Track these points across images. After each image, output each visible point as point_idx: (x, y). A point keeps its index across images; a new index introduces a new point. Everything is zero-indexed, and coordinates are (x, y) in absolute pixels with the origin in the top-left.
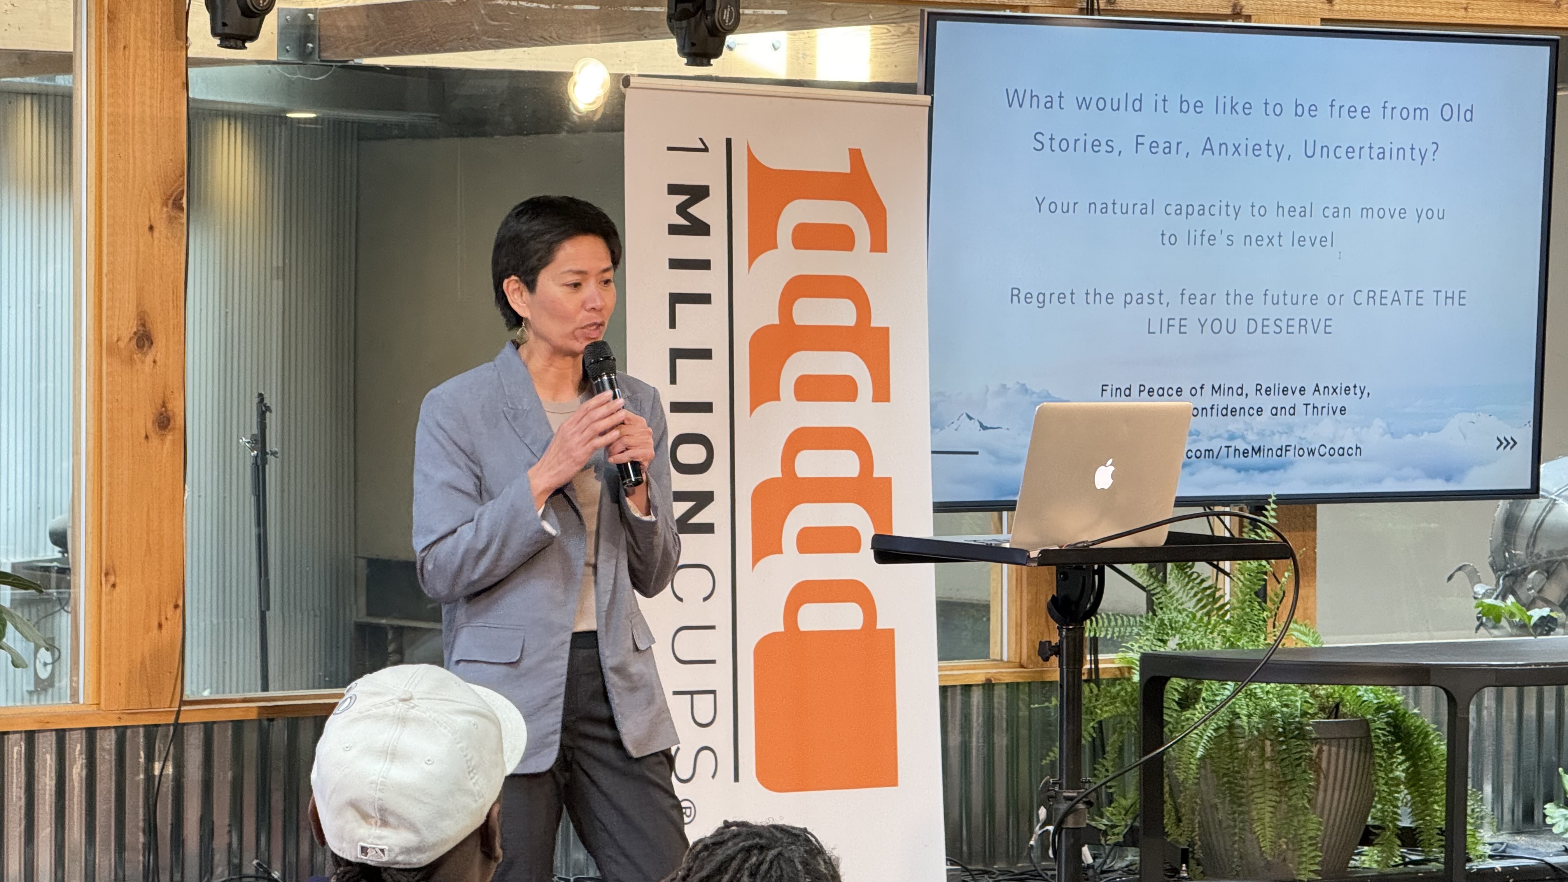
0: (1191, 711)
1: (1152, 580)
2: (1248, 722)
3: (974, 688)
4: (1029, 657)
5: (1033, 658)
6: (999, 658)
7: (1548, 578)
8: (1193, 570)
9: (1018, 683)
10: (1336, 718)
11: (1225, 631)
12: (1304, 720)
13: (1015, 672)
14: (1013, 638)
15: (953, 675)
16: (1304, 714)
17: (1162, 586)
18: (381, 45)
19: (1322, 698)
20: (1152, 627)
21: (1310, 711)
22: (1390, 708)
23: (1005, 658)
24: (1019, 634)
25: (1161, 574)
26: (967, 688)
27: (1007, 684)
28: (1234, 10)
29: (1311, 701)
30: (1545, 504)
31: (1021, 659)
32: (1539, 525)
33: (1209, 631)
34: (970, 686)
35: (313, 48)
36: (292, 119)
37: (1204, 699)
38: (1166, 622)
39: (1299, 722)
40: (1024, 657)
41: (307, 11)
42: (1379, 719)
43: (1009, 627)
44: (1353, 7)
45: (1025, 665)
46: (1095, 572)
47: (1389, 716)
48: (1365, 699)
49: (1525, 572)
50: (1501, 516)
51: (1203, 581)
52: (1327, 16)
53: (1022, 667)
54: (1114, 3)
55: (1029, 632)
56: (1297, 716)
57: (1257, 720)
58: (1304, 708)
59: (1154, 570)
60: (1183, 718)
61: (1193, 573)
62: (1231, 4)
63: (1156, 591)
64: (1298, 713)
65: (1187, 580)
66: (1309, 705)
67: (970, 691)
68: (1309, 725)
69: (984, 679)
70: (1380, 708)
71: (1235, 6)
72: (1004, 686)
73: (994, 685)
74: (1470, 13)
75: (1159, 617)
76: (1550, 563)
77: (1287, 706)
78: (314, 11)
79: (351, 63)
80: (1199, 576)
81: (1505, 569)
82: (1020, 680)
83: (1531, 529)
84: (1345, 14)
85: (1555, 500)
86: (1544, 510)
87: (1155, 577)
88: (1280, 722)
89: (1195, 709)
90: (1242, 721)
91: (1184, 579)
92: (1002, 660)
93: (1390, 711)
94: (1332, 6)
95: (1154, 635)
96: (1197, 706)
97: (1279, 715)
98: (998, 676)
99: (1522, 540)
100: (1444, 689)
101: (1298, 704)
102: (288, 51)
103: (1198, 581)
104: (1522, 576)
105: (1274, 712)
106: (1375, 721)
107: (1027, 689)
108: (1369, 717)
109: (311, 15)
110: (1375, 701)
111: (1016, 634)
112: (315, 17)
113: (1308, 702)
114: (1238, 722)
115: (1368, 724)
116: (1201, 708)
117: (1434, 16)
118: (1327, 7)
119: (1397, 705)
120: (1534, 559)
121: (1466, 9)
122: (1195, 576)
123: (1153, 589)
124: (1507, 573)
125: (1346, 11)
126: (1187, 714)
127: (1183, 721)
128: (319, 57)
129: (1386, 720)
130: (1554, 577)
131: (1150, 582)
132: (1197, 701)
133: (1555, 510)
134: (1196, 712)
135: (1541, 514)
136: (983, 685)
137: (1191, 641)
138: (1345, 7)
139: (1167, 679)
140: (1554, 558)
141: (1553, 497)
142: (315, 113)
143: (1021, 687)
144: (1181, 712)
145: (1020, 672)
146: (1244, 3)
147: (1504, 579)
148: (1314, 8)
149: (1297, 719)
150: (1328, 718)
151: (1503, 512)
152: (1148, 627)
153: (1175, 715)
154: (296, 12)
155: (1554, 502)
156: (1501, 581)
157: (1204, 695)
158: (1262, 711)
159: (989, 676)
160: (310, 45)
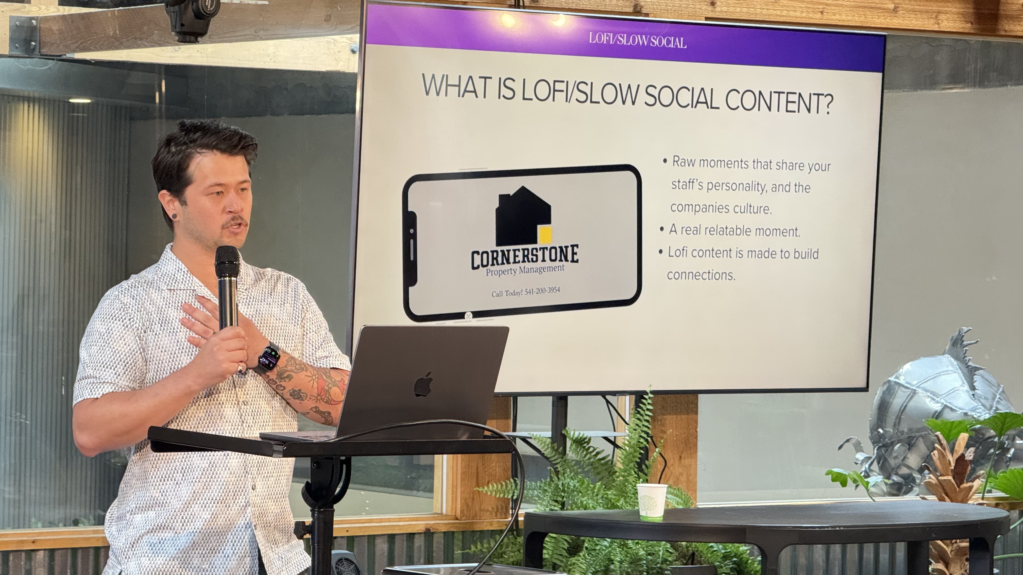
0: (576, 558)
1: (554, 452)
2: (620, 567)
3: (416, 536)
4: (462, 511)
5: (465, 512)
6: (440, 512)
7: (909, 449)
8: (590, 445)
9: (453, 532)
10: (692, 564)
11: (607, 494)
12: (664, 566)
13: (449, 523)
14: (450, 496)
15: (398, 526)
16: (665, 561)
17: (562, 458)
18: (81, 43)
19: (683, 548)
20: (549, 490)
21: (670, 559)
22: (735, 556)
23: (444, 512)
24: (454, 493)
25: (561, 448)
26: (411, 536)
27: (444, 532)
28: (634, 9)
29: (670, 550)
30: (909, 393)
31: (456, 512)
32: (903, 410)
33: (595, 494)
34: (414, 534)
35: (35, 46)
36: (73, 103)
37: (586, 548)
38: (560, 486)
39: (660, 568)
40: (459, 511)
41: (32, 18)
42: (725, 565)
43: (447, 487)
44: (731, 9)
45: (459, 517)
46: (342, 462)
47: (735, 563)
48: (715, 549)
49: (893, 444)
50: (877, 402)
51: (598, 453)
52: (710, 15)
53: (457, 519)
54: (537, 2)
55: (462, 493)
56: (658, 563)
57: (627, 566)
58: (664, 556)
59: (555, 445)
60: (569, 563)
61: (589, 448)
62: (633, 4)
63: (558, 461)
64: (660, 560)
65: (585, 452)
66: (669, 554)
67: (413, 538)
68: (668, 570)
69: (424, 529)
70: (726, 557)
71: (636, 6)
72: (442, 535)
73: (433, 533)
74: (825, 16)
75: (556, 482)
76: (910, 438)
77: (649, 554)
78: (35, 18)
79: (64, 57)
80: (595, 449)
81: (880, 442)
82: (455, 530)
83: (898, 413)
84: (725, 14)
85: (915, 390)
86: (908, 397)
87: (557, 450)
88: (645, 567)
89: (580, 556)
90: (615, 567)
91: (583, 452)
92: (442, 514)
93: (735, 559)
94: (715, 8)
95: (550, 497)
96: (581, 554)
97: (644, 562)
98: (435, 527)
99: (891, 419)
100: (759, 547)
101: (661, 553)
102: (17, 48)
103: (594, 453)
104: (891, 448)
105: (641, 560)
106: (722, 567)
107: (461, 537)
108: (717, 564)
109: (33, 21)
110: (723, 551)
111: (453, 493)
112: (37, 22)
113: (668, 551)
114: (612, 567)
115: (716, 570)
116: (584, 556)
117: (796, 17)
118: (710, 8)
119: (741, 554)
120: (899, 434)
121: (822, 12)
122: (591, 449)
123: (555, 460)
124: (880, 445)
125: (726, 12)
126: (573, 560)
127: (571, 565)
128: (40, 52)
129: (731, 566)
130: (914, 448)
131: (553, 455)
132: (581, 551)
133: (915, 399)
134: (580, 558)
135: (905, 401)
136: (425, 533)
137: (579, 501)
138: (725, 9)
139: (545, 535)
140: (913, 435)
141: (914, 388)
142: (90, 99)
143: (456, 535)
144: (569, 558)
145: (454, 523)
146: (643, 4)
147: (877, 450)
148: (700, 9)
149: (659, 565)
150: (686, 565)
151: (879, 398)
152: (546, 490)
153: (564, 560)
154: (23, 19)
155: (914, 392)
156: (876, 451)
157: (586, 545)
158: (631, 558)
159: (428, 527)
160: (33, 43)
